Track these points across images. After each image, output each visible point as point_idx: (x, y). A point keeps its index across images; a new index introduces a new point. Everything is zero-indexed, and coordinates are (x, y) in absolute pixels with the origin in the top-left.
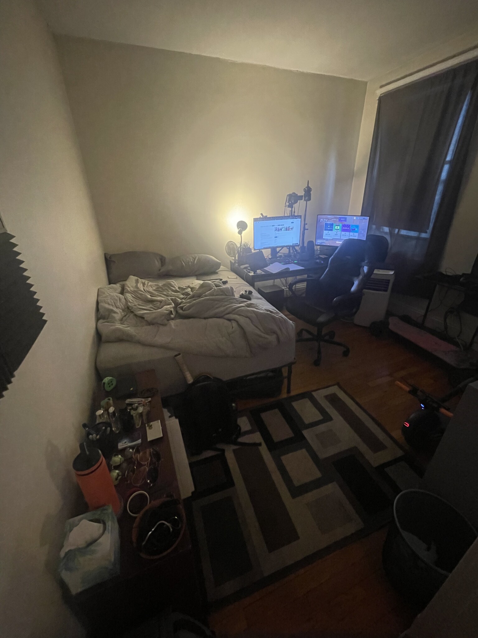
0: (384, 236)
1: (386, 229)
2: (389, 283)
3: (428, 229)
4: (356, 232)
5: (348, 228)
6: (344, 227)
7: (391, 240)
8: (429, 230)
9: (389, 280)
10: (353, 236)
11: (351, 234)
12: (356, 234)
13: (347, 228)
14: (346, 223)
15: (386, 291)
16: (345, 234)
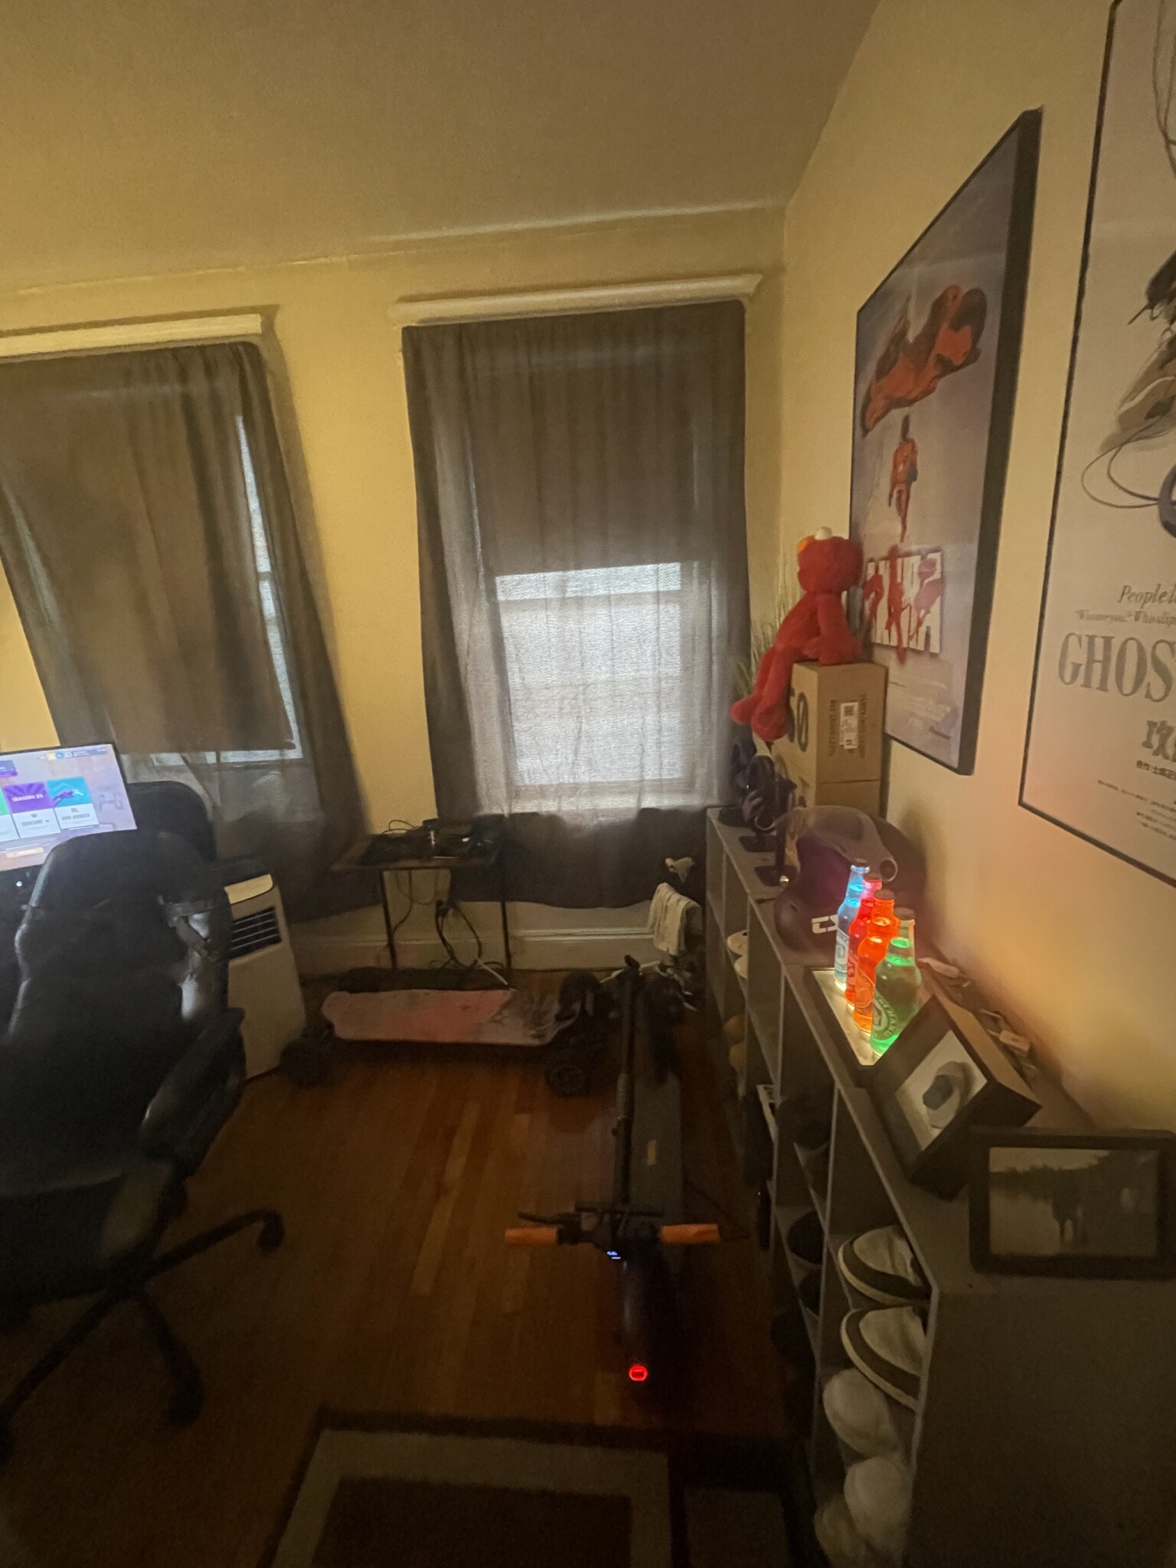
0: (176, 779)
1: (174, 759)
2: (273, 916)
3: (292, 738)
4: (82, 801)
5: (40, 796)
6: (18, 796)
7: (205, 788)
8: (296, 739)
9: (271, 909)
10: (75, 817)
11: (64, 811)
12: (87, 808)
13: (32, 797)
14: (16, 781)
15: (277, 940)
16: (36, 819)
